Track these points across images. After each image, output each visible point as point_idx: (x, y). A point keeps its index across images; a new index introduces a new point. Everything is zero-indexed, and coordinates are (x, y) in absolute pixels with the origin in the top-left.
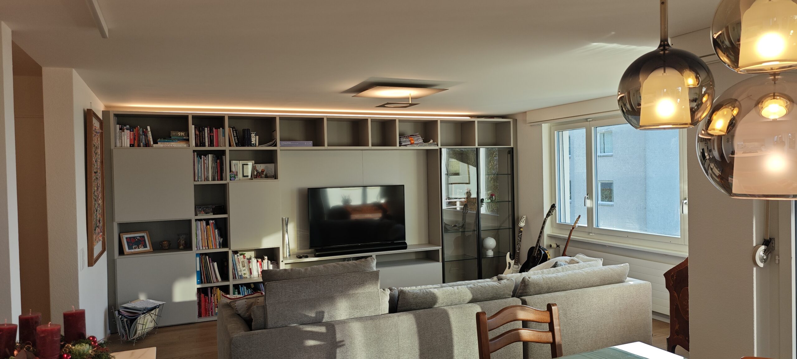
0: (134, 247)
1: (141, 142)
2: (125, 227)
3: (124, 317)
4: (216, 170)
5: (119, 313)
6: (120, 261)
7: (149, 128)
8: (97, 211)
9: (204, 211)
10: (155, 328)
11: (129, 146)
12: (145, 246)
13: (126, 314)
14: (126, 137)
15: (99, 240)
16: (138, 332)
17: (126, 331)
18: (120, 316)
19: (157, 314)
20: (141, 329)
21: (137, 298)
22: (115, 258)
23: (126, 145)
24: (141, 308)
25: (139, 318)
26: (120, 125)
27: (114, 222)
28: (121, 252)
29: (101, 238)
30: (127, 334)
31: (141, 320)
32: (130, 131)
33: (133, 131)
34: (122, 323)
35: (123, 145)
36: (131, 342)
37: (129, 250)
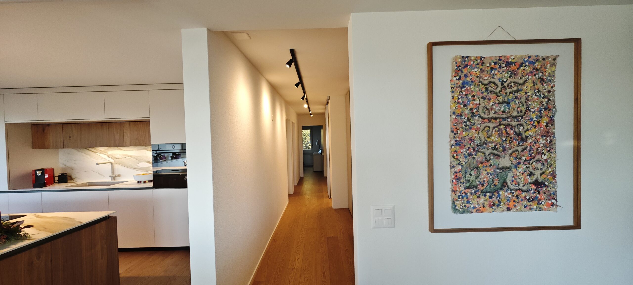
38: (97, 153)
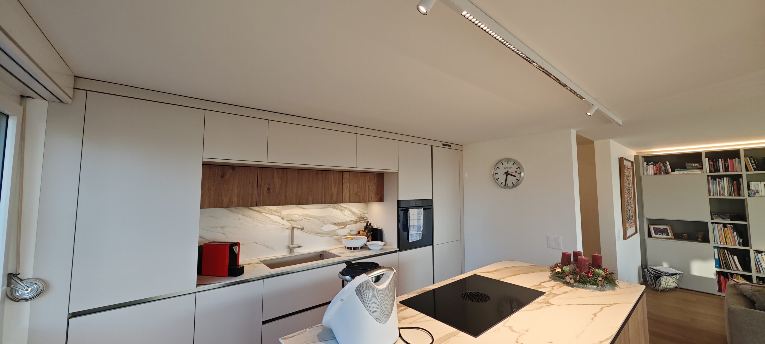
0: (659, 234)
1: (662, 171)
2: (652, 221)
3: (652, 274)
4: (733, 189)
5: (648, 271)
6: (649, 241)
7: (668, 163)
8: (629, 210)
9: (720, 217)
10: (676, 287)
11: (653, 174)
12: (668, 234)
13: (652, 272)
14: (651, 169)
15: (632, 227)
16: (662, 286)
17: (653, 282)
18: (649, 273)
19: (677, 278)
20: (665, 284)
21: (661, 265)
22: (645, 238)
23: (651, 174)
24: (664, 272)
25: (662, 277)
26: (646, 162)
27: (644, 218)
28: (650, 235)
29: (634, 226)
30: (654, 284)
31: (664, 279)
32: (654, 165)
33: (656, 165)
34: (650, 277)
35: (649, 174)
36: (657, 290)
37: (655, 235)
38: (265, 213)
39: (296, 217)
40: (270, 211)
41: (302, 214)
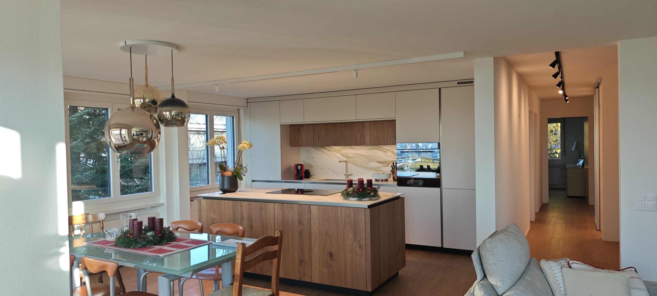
38: (332, 151)
39: (350, 155)
40: (335, 150)
41: (355, 153)
